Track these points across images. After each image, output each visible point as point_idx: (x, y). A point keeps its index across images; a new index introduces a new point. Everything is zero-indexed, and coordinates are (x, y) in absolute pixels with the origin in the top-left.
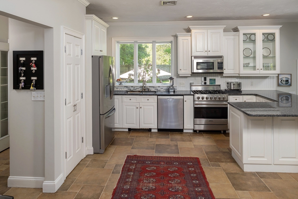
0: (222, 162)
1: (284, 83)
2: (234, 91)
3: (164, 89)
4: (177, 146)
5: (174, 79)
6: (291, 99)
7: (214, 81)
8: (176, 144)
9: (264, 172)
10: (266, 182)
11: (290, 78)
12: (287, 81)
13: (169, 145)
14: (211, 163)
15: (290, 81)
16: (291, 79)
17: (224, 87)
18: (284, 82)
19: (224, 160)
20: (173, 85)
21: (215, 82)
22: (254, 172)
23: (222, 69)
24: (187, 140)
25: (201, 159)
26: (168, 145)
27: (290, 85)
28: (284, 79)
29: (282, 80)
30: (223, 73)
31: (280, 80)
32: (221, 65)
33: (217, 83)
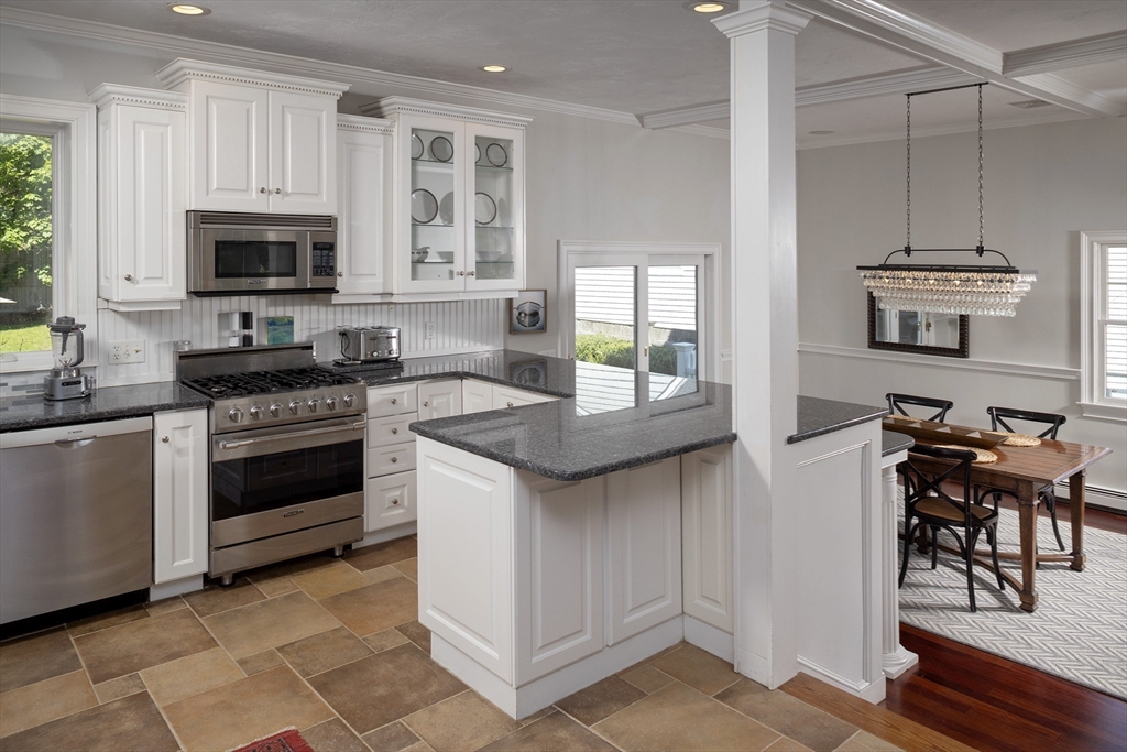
0: (412, 708)
1: (527, 324)
2: (375, 366)
3: (15, 388)
4: (144, 697)
5: (83, 326)
6: (546, 375)
7: (287, 328)
8: (136, 691)
9: (580, 692)
10: (611, 737)
11: (542, 305)
12: (535, 314)
13: (94, 715)
14: (368, 739)
15: (541, 313)
16: (545, 308)
17: (327, 354)
18: (527, 318)
19: (414, 696)
20: (80, 361)
21: (292, 333)
22: (551, 707)
23: (329, 275)
24: (187, 645)
25: (312, 730)
26: (85, 718)
27: (543, 329)
28: (527, 309)
29: (520, 314)
30: (333, 291)
31: (515, 313)
32: (328, 255)
33: (299, 337)
